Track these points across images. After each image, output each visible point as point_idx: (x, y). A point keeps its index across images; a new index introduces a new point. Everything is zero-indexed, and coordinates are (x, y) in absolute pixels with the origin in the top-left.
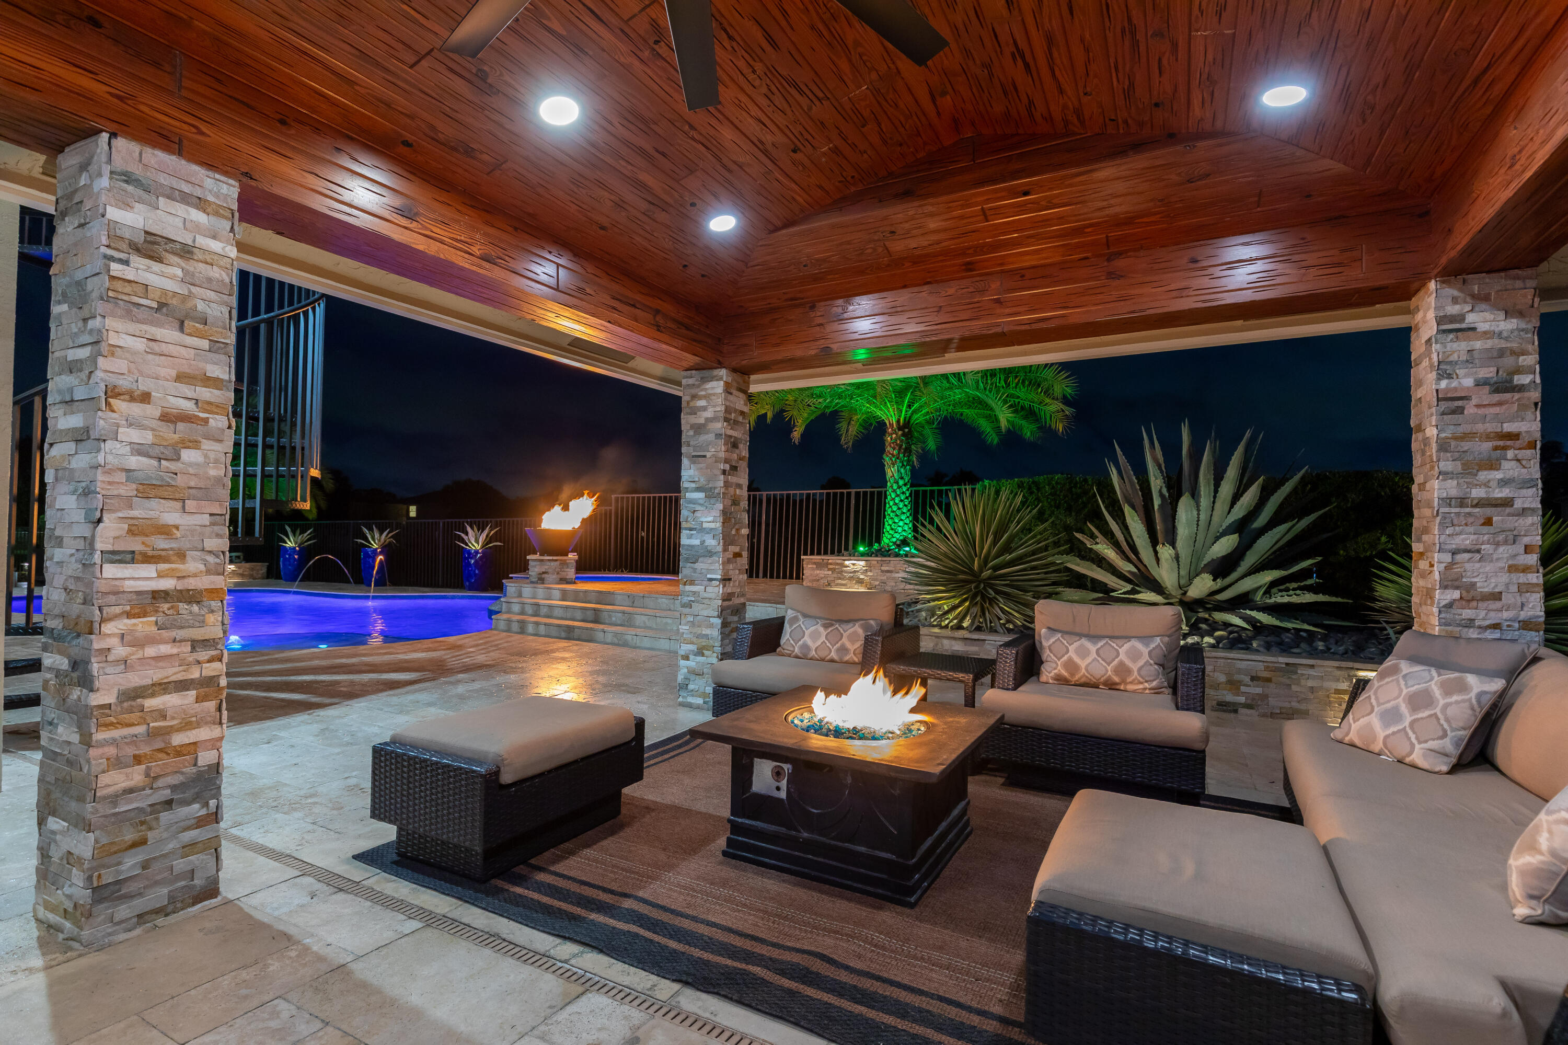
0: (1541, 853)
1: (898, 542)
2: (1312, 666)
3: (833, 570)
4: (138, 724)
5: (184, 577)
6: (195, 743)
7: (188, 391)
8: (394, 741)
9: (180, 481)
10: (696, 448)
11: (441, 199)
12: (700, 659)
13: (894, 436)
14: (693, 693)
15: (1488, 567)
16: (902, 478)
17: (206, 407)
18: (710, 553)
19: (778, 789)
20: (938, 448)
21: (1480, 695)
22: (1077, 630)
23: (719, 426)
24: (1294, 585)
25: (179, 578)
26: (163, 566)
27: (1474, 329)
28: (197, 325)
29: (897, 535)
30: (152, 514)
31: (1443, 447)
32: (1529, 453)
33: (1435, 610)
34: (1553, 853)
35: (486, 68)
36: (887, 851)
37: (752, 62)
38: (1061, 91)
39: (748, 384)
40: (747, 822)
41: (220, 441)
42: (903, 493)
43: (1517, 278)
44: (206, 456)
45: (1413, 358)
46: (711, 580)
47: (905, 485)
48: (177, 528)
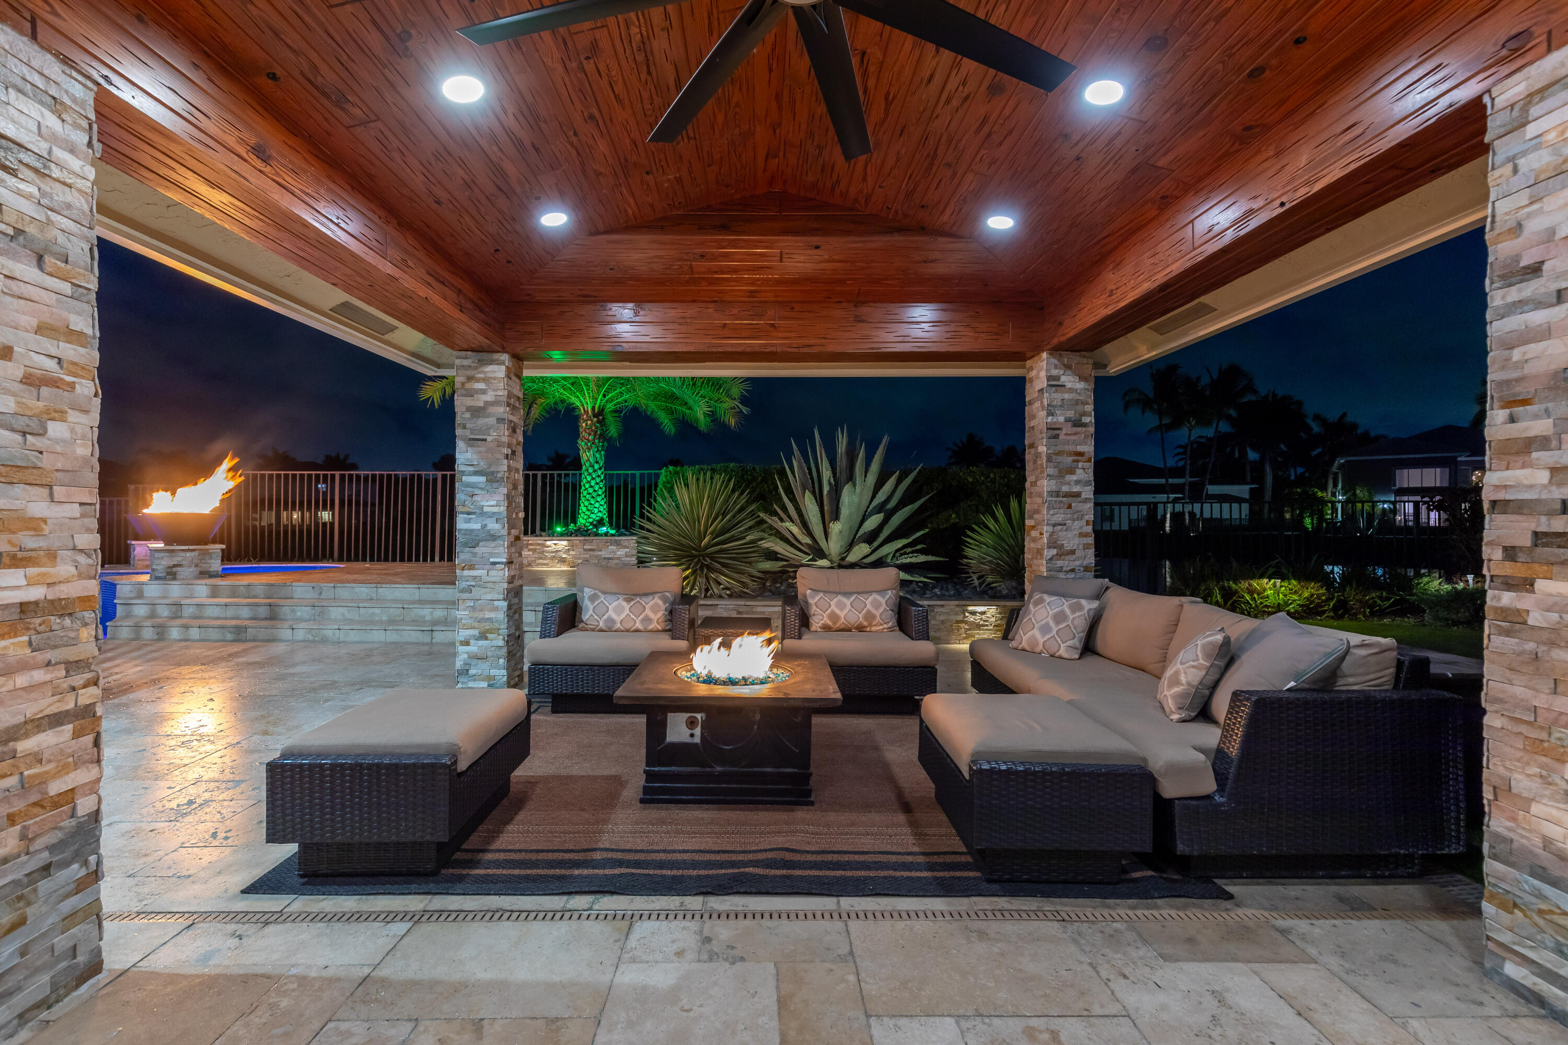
0: (1182, 685)
1: (595, 523)
2: (942, 606)
3: (534, 551)
4: (11, 775)
5: (54, 584)
6: (73, 790)
7: (49, 346)
8: (284, 756)
9: (46, 462)
10: (472, 431)
11: (290, 143)
12: (481, 643)
13: (589, 422)
14: (474, 678)
15: (1070, 535)
16: (597, 462)
17: (72, 368)
18: (493, 537)
19: (692, 735)
20: (620, 435)
21: (1089, 610)
22: (831, 589)
23: (501, 410)
24: (909, 550)
25: (49, 585)
26: (32, 571)
27: (1064, 386)
28: (59, 263)
29: (593, 516)
30: (17, 505)
31: (1049, 459)
32: (1088, 464)
33: (1044, 562)
34: (1189, 684)
35: (413, 32)
36: (789, 767)
37: (655, 97)
38: (864, 179)
39: (521, 369)
40: (663, 769)
41: (86, 412)
42: (599, 476)
43: (1084, 357)
44: (72, 431)
45: (1027, 400)
46: (494, 563)
47: (600, 469)
48: (45, 521)
